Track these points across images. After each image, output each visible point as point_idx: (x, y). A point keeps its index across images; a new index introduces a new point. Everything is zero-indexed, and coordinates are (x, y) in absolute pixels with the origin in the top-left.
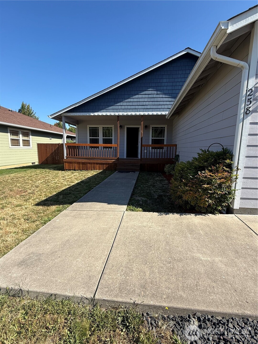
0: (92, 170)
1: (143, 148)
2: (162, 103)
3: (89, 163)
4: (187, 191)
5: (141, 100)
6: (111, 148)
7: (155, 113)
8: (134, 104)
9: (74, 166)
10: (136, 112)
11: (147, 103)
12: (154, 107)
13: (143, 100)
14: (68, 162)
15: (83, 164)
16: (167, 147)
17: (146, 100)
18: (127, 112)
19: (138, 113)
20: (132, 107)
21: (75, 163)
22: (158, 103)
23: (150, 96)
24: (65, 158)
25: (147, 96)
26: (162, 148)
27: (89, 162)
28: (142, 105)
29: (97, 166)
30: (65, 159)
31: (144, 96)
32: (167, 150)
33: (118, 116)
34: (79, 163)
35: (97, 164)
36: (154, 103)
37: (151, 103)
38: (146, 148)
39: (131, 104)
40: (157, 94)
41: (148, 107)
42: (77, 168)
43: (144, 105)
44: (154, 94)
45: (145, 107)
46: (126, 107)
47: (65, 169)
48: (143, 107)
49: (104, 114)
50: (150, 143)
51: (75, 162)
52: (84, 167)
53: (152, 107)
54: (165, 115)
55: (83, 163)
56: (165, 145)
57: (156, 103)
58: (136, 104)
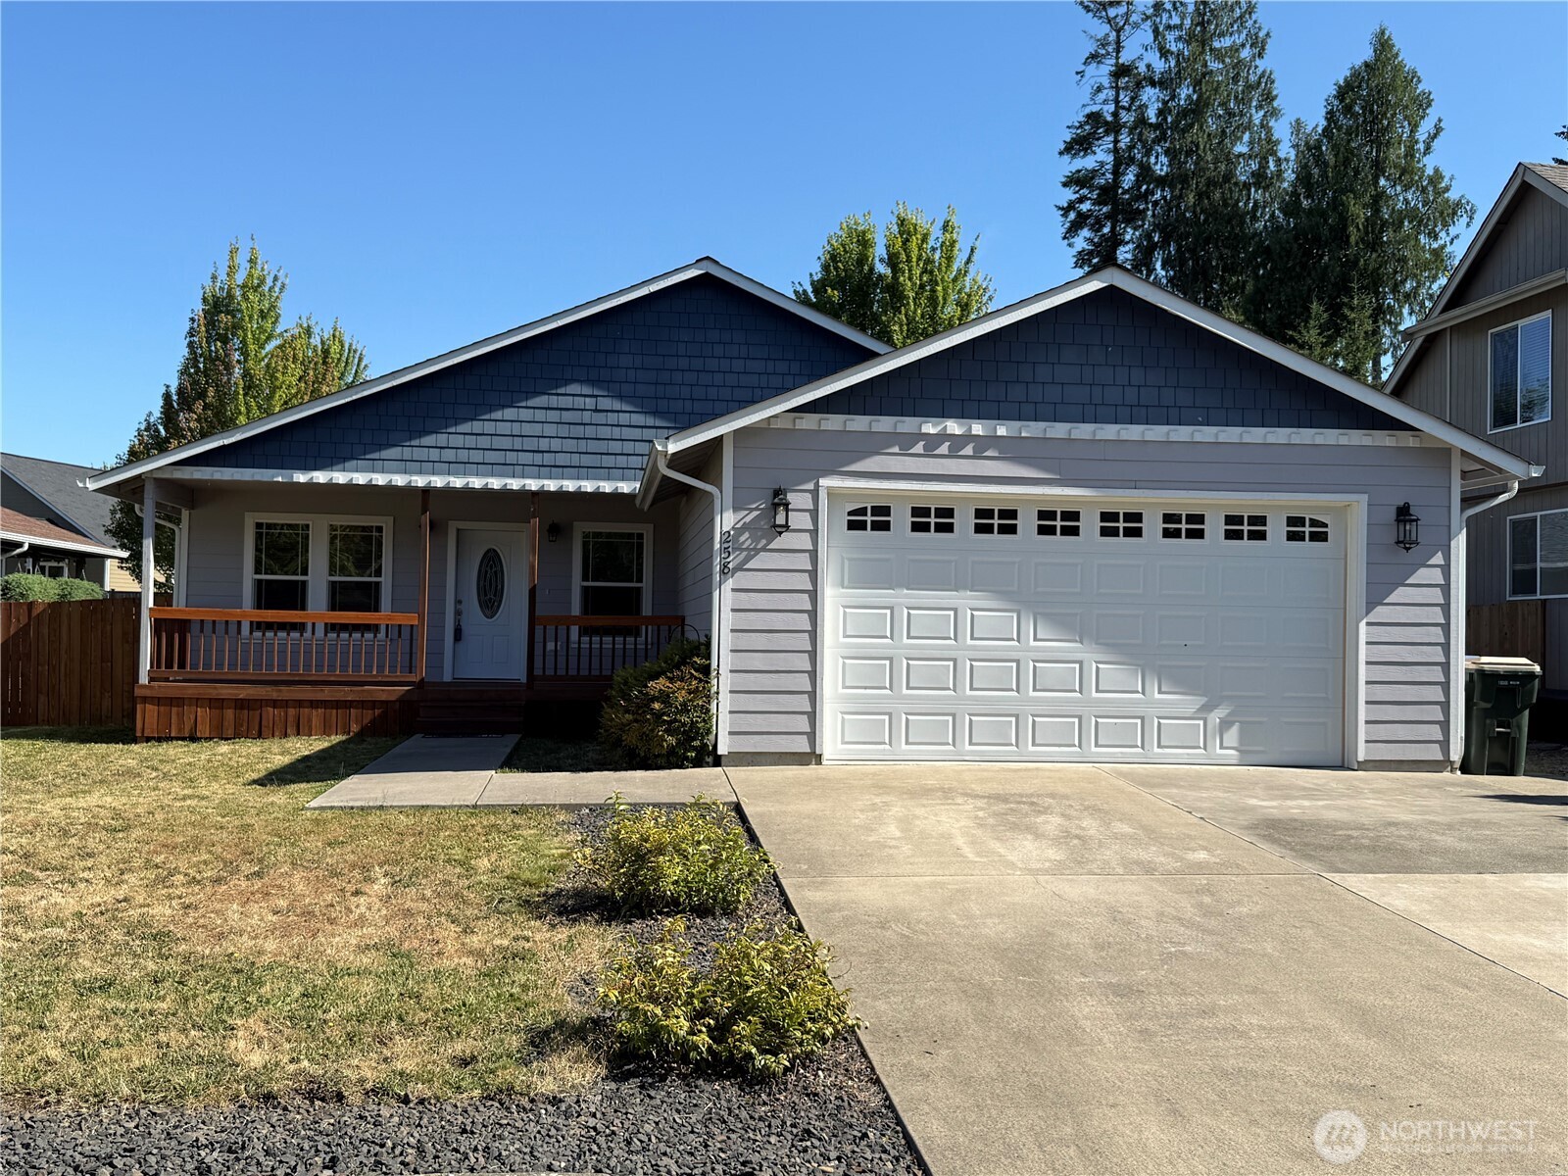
0: (286, 735)
1: (539, 630)
2: (616, 447)
3: (275, 704)
4: (630, 723)
5: (527, 429)
6: (375, 628)
7: (588, 486)
8: (498, 442)
9: (192, 717)
10: (508, 477)
11: (556, 444)
12: (586, 460)
13: (536, 429)
14: (159, 701)
15: (242, 708)
16: (656, 628)
17: (550, 430)
18: (465, 474)
19: (515, 484)
20: (491, 457)
21: (197, 701)
22: (602, 446)
23: (567, 416)
24: (144, 679)
25: (553, 416)
26: (635, 632)
27: (275, 695)
28: (534, 451)
29: (317, 715)
30: (144, 686)
31: (540, 415)
32: (655, 641)
33: (427, 492)
34: (217, 704)
35: (314, 704)
36: (583, 446)
37: (570, 445)
38: (551, 630)
39: (484, 442)
40: (596, 410)
41: (562, 459)
42: (203, 729)
43: (543, 452)
44: (582, 410)
45: (548, 459)
46: (463, 455)
47: (139, 734)
48: (538, 458)
49: (360, 479)
50: (576, 610)
51: (198, 699)
52: (245, 724)
53: (575, 459)
54: (631, 497)
55: (241, 704)
56: (649, 620)
57: (593, 446)
58: (506, 443)
